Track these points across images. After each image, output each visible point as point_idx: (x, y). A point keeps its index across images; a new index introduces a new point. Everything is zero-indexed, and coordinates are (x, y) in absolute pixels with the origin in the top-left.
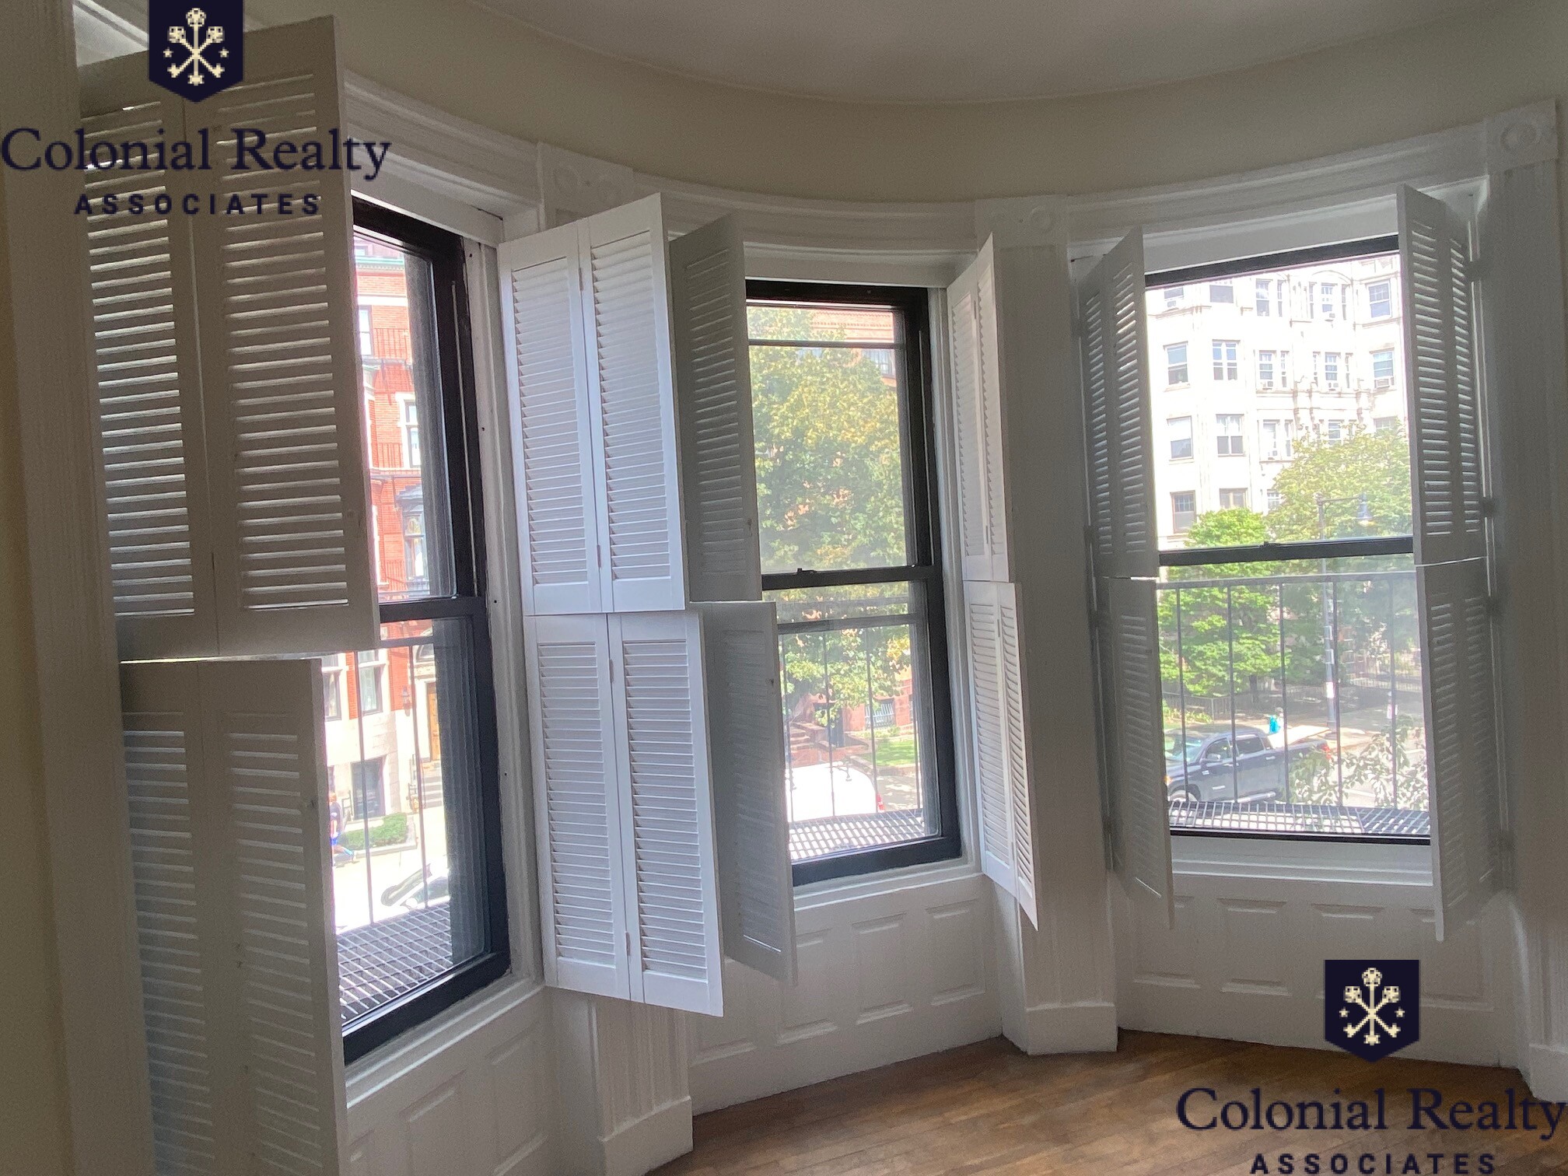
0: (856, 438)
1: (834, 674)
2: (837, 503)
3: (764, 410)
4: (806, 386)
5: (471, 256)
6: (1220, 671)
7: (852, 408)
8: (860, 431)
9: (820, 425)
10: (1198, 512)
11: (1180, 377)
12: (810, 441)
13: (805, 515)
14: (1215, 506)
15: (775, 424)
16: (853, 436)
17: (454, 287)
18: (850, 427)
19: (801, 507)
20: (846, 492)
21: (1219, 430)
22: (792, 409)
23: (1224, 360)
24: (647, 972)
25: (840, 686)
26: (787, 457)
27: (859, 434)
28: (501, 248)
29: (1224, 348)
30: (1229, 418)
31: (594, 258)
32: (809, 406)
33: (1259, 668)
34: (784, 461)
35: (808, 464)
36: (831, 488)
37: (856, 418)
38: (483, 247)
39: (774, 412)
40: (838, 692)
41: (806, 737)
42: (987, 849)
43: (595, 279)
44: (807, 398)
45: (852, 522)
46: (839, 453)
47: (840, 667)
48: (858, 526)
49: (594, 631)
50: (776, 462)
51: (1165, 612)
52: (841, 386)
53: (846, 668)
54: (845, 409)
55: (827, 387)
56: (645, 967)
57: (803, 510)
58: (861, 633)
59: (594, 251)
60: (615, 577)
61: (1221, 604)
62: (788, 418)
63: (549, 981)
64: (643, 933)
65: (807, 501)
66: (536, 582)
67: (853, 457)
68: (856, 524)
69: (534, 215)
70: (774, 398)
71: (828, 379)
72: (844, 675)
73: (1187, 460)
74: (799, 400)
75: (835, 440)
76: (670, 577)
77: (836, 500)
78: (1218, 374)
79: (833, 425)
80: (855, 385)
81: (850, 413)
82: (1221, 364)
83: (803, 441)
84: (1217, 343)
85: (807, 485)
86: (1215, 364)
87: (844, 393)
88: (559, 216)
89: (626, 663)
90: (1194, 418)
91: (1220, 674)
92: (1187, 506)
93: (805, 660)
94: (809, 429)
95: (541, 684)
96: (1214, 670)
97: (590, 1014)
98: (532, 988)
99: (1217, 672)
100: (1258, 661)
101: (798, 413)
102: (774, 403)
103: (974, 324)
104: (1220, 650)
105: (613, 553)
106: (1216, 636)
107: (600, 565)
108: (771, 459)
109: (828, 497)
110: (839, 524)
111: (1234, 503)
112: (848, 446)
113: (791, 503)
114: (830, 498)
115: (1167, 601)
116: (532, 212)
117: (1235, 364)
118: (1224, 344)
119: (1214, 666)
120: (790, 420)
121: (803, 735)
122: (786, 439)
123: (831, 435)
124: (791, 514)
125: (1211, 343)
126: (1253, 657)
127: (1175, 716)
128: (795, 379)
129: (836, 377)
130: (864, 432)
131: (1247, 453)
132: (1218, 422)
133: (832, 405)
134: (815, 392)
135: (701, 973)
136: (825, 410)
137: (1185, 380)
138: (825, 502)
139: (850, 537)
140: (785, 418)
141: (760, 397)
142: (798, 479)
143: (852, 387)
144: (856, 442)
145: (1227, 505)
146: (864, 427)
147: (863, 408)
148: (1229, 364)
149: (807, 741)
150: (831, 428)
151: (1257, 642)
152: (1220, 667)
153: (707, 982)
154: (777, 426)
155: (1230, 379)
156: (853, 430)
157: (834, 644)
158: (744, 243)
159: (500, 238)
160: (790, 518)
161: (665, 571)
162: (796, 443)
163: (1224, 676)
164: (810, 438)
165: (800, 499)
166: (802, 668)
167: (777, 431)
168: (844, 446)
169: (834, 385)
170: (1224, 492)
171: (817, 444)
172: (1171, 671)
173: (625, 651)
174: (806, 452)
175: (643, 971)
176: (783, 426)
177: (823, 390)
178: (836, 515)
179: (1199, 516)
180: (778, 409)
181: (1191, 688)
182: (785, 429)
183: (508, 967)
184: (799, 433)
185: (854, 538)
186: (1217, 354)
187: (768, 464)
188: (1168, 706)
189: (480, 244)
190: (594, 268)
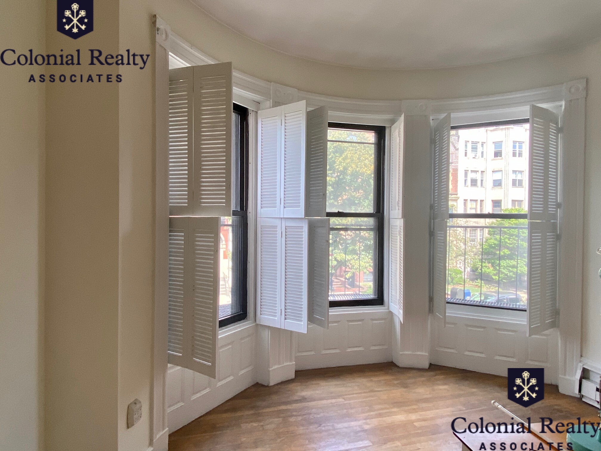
0: (367, 171)
1: (352, 259)
2: (358, 195)
3: (333, 159)
4: (349, 151)
5: (250, 114)
6: (506, 271)
7: (366, 160)
8: (369, 169)
9: (353, 166)
10: (503, 208)
11: (499, 155)
12: (349, 172)
13: (346, 199)
14: (510, 206)
15: (337, 164)
16: (366, 171)
17: (245, 123)
18: (365, 167)
19: (344, 196)
20: (362, 191)
21: (513, 176)
22: (344, 159)
23: (517, 149)
24: (286, 320)
25: (354, 264)
26: (340, 177)
27: (368, 170)
28: (259, 112)
29: (517, 144)
30: (518, 172)
31: (285, 117)
32: (350, 158)
33: (522, 271)
34: (339, 178)
35: (348, 180)
36: (356, 189)
37: (367, 164)
38: (254, 111)
39: (336, 160)
40: (353, 266)
41: (340, 283)
42: (391, 302)
43: (285, 123)
44: (349, 155)
45: (363, 203)
46: (360, 177)
47: (355, 257)
48: (366, 205)
49: (278, 222)
50: (336, 178)
51: (486, 247)
52: (363, 152)
53: (357, 257)
54: (364, 160)
55: (357, 152)
56: (285, 319)
57: (345, 197)
58: (364, 245)
59: (286, 115)
60: (284, 207)
61: (508, 245)
62: (342, 162)
63: (258, 322)
64: (285, 309)
65: (347, 194)
66: (261, 208)
67: (366, 179)
68: (364, 204)
69: (268, 103)
70: (337, 155)
71: (358, 149)
72: (356, 260)
73: (499, 187)
74: (346, 156)
75: (359, 172)
76: (300, 208)
77: (358, 194)
78: (514, 155)
79: (359, 166)
80: (368, 152)
81: (365, 162)
82: (516, 151)
83: (346, 171)
84: (514, 142)
85: (347, 188)
86: (513, 150)
87: (364, 154)
88: (276, 104)
89: (286, 232)
90: (503, 172)
91: (506, 273)
92: (498, 206)
93: (342, 253)
94: (349, 167)
95: (261, 237)
96: (504, 271)
97: (268, 333)
98: (253, 324)
99: (505, 272)
100: (522, 269)
101: (346, 161)
102: (337, 157)
103: (398, 138)
104: (507, 263)
105: (284, 201)
106: (506, 257)
107: (280, 204)
108: (334, 178)
109: (354, 193)
110: (358, 203)
111: (518, 206)
112: (364, 174)
113: (341, 194)
114: (355, 193)
115: (487, 242)
116: (268, 102)
117: (522, 151)
118: (518, 143)
119: (504, 269)
120: (342, 163)
121: (339, 282)
122: (340, 170)
123: (358, 170)
124: (340, 198)
125: (512, 142)
126: (520, 267)
127: (487, 288)
128: (345, 148)
129: (361, 148)
130: (370, 169)
131: (524, 187)
132: (513, 173)
133: (359, 159)
134: (352, 153)
135: (301, 321)
136: (356, 160)
137: (501, 156)
138: (354, 195)
139: (362, 208)
140: (341, 162)
141: (332, 154)
142: (344, 186)
143: (367, 152)
144: (367, 173)
145: (515, 206)
146: (370, 167)
147: (370, 160)
148: (519, 151)
149: (340, 285)
150: (358, 167)
151: (522, 261)
152: (506, 270)
153: (303, 323)
154: (338, 165)
155: (519, 157)
156: (366, 168)
157: (353, 248)
158: (329, 111)
159: (259, 109)
160: (340, 200)
161: (299, 206)
162: (344, 172)
163: (508, 273)
164: (350, 170)
165: (344, 193)
166: (340, 256)
167: (337, 167)
168: (362, 174)
169: (360, 151)
170: (514, 201)
171: (352, 173)
172: (486, 270)
173: (286, 229)
174: (347, 175)
175: (285, 320)
176: (340, 165)
177: (356, 153)
178: (357, 200)
179: (503, 210)
180: (338, 159)
181: (494, 277)
182: (340, 166)
183: (246, 317)
184: (345, 169)
185: (364, 209)
186: (514, 147)
187: (333, 179)
188: (484, 283)
189: (253, 111)
190: (285, 120)
